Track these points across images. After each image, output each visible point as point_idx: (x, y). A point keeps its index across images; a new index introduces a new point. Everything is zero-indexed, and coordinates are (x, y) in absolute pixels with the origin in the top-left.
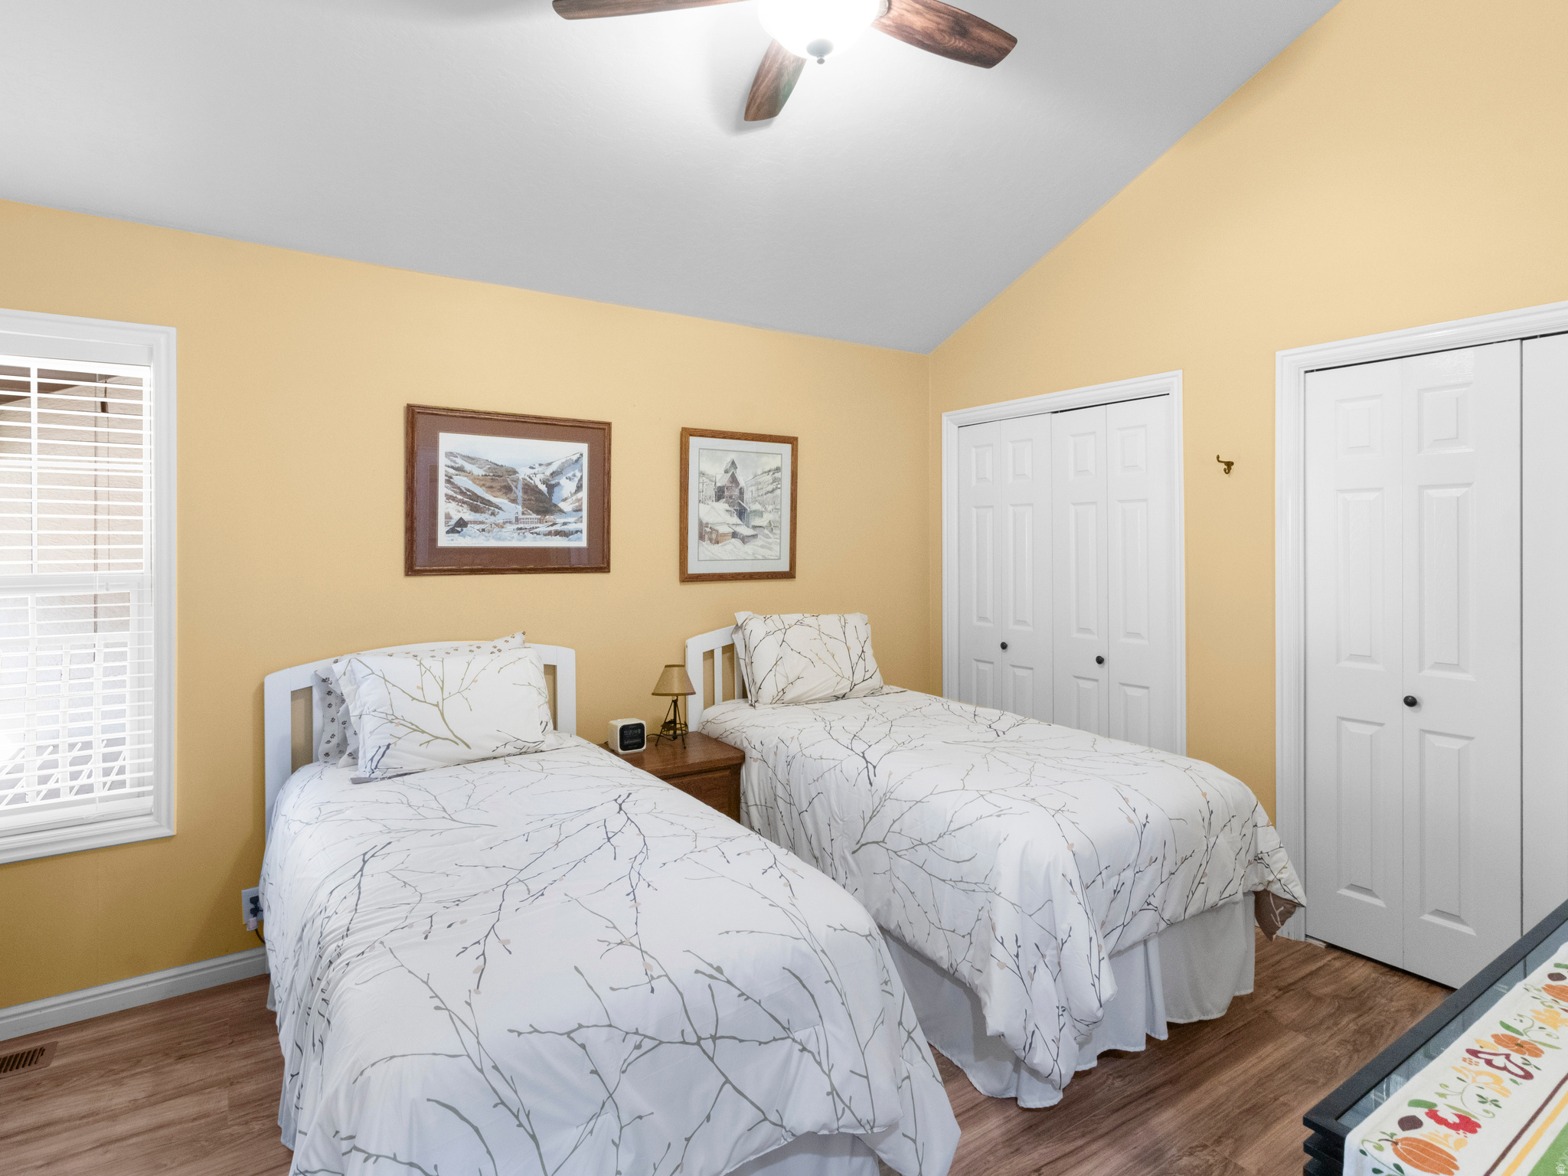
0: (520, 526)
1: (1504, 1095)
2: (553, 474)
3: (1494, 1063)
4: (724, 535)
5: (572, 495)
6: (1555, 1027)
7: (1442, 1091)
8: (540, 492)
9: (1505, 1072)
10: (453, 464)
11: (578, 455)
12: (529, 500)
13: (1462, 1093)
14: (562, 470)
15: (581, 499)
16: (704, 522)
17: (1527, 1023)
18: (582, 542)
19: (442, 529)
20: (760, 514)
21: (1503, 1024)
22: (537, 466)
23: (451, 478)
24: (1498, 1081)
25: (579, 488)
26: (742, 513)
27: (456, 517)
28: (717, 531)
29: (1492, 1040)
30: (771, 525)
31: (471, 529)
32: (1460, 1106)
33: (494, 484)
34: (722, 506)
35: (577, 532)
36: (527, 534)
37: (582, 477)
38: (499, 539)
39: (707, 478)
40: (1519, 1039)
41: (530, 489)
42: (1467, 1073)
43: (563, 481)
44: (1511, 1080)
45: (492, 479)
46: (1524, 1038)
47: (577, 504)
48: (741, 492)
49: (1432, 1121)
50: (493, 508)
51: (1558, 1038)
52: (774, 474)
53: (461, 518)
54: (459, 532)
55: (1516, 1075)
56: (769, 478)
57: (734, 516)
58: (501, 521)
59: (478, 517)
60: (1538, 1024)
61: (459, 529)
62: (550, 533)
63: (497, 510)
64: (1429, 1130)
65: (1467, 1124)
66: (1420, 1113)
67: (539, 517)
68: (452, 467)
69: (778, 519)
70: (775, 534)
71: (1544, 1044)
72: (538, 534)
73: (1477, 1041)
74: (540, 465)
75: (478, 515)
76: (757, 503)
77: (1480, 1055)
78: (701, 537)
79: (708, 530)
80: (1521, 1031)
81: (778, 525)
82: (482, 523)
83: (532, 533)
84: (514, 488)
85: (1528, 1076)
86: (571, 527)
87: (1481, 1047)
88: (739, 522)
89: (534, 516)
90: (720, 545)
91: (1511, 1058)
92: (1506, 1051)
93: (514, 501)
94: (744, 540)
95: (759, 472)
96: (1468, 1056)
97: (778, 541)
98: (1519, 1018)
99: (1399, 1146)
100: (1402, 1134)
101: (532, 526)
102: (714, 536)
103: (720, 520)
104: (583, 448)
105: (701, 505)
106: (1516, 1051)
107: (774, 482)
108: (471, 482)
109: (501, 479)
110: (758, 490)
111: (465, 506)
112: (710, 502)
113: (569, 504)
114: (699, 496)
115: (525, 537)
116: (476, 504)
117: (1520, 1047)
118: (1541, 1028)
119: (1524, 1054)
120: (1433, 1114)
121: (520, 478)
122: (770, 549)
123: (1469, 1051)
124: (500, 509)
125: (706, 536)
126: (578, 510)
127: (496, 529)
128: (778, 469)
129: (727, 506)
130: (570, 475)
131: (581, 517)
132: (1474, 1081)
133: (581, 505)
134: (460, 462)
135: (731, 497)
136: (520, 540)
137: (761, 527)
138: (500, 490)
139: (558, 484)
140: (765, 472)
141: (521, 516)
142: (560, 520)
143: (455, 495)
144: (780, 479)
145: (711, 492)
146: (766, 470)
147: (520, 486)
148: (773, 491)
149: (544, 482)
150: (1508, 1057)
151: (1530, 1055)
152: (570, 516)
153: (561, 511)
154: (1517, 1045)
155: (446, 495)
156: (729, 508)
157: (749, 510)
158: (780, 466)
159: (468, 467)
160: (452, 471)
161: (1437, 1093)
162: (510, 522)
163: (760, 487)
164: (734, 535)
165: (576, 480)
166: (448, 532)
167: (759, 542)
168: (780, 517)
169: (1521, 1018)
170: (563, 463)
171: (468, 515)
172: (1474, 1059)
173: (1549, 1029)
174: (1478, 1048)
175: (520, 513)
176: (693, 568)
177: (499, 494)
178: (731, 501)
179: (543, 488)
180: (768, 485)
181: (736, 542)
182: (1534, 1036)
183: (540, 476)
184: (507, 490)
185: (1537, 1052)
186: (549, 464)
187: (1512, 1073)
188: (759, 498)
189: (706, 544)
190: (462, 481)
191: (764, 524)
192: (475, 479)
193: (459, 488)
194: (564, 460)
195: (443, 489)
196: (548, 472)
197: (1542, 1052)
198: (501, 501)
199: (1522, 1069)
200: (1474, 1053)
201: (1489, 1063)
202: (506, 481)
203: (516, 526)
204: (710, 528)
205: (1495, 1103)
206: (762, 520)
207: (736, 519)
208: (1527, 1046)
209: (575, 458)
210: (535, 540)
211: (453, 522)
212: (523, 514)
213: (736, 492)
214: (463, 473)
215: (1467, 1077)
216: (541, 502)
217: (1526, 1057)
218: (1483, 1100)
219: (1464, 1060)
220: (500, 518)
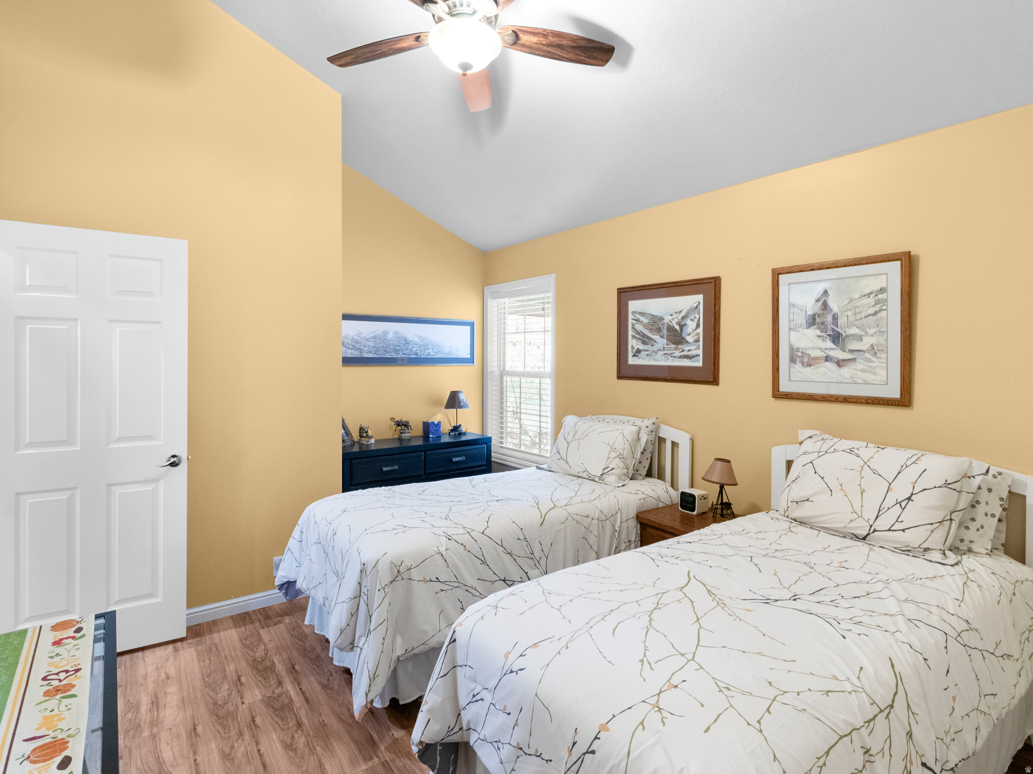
0: (666, 352)
1: (50, 663)
2: (683, 318)
3: (64, 673)
4: (816, 359)
5: (694, 331)
6: (45, 718)
7: (77, 647)
8: (676, 330)
9: (56, 672)
10: (635, 318)
11: (697, 303)
12: (670, 336)
13: (68, 652)
14: (688, 315)
15: (699, 333)
16: (795, 347)
17: (62, 708)
18: (699, 363)
19: (630, 354)
20: (860, 338)
21: (74, 696)
22: (674, 313)
23: (634, 325)
24: (57, 667)
25: (698, 326)
26: (837, 338)
27: (636, 348)
28: (809, 355)
29: (74, 683)
30: (873, 349)
31: (643, 354)
32: (65, 647)
33: (653, 328)
34: (814, 332)
35: (696, 356)
36: (669, 357)
37: (699, 318)
38: (655, 360)
39: (797, 308)
40: (61, 694)
41: (670, 329)
42: (72, 660)
43: (689, 322)
44: (51, 671)
45: (652, 324)
46: (58, 697)
47: (696, 337)
48: (835, 318)
49: (71, 636)
50: (652, 342)
51: (40, 711)
52: (876, 295)
53: (638, 348)
54: (637, 356)
55: (50, 675)
56: (871, 300)
57: (827, 341)
58: (656, 349)
59: (646, 347)
60: (56, 712)
61: (637, 354)
62: (681, 357)
63: (654, 343)
64: (70, 632)
65: (57, 643)
66: (78, 635)
67: (675, 346)
68: (634, 320)
69: (883, 342)
70: (879, 358)
71: (45, 701)
72: (675, 357)
73: (80, 677)
74: (676, 313)
75: (645, 346)
76: (854, 327)
77: (74, 672)
78: (793, 360)
79: (799, 354)
80: (63, 700)
81: (884, 348)
82: (647, 350)
83: (671, 357)
84: (662, 329)
85: (44, 679)
86: (693, 353)
87: (76, 676)
88: (833, 346)
89: (673, 346)
90: (812, 367)
91: (58, 681)
92: (63, 683)
93: (662, 337)
94: (840, 363)
95: (857, 296)
96: (79, 667)
97: (885, 365)
98: (69, 707)
99: (76, 623)
100: (78, 626)
101: (671, 352)
102: (806, 360)
103: (811, 345)
104: (700, 298)
105: (792, 332)
106: (58, 686)
107: (876, 304)
108: (642, 327)
109: (656, 323)
110: (855, 314)
111: (640, 341)
112: (801, 330)
113: (692, 337)
114: (789, 325)
115: (668, 359)
116: (645, 340)
117: (57, 690)
118: (53, 710)
119: (53, 688)
120: (73, 638)
121: (666, 322)
122: (874, 374)
123: (80, 669)
124: (656, 342)
125: (798, 360)
126: (697, 341)
127: (654, 354)
128: (882, 290)
129: (818, 332)
130: (692, 317)
131: (699, 346)
132: (67, 660)
133: (699, 338)
134: (638, 316)
135: (823, 323)
136: (665, 361)
137: (860, 351)
138: (655, 331)
139: (685, 324)
140: (865, 295)
141: (666, 346)
142: (687, 348)
143: (635, 335)
144: (886, 300)
145: (801, 319)
146: (866, 293)
147: (665, 328)
148: (875, 313)
149: (678, 324)
150: (60, 681)
151: (50, 690)
152: (693, 345)
153: (687, 342)
154: (59, 690)
155: (632, 335)
156: (821, 334)
157: (844, 334)
158: (885, 286)
159: (641, 319)
160: (634, 322)
161: (78, 645)
162: (660, 350)
163: (857, 311)
164: (827, 359)
165: (696, 320)
166: (633, 356)
167: (859, 365)
168: (887, 340)
169: (67, 708)
170: (688, 310)
171: (641, 347)
172: (75, 668)
173: (47, 713)
174: (77, 674)
175: (665, 344)
176: (784, 387)
177: (655, 333)
178: (823, 327)
179: (677, 327)
180: (869, 307)
181: (831, 366)
182: (53, 703)
183: (676, 320)
184: (659, 330)
185: (47, 694)
186: (681, 312)
187: (52, 674)
188: (857, 322)
189: (798, 366)
190: (639, 327)
191: (865, 348)
192: (644, 325)
193: (637, 331)
194: (689, 308)
195: (631, 332)
196: (680, 317)
197: (44, 696)
198: (656, 337)
199: (49, 680)
200: (77, 671)
201: (67, 671)
202: (658, 325)
203: (663, 352)
204: (802, 352)
205: (52, 657)
206: (862, 343)
207: (829, 344)
208: (54, 693)
209: (695, 306)
210: (673, 361)
211: (635, 351)
212: (667, 345)
213: (829, 318)
214: (639, 323)
215: (71, 659)
216: (676, 337)
217: (51, 687)
218: (57, 655)
219: (79, 664)
220: (655, 348)
